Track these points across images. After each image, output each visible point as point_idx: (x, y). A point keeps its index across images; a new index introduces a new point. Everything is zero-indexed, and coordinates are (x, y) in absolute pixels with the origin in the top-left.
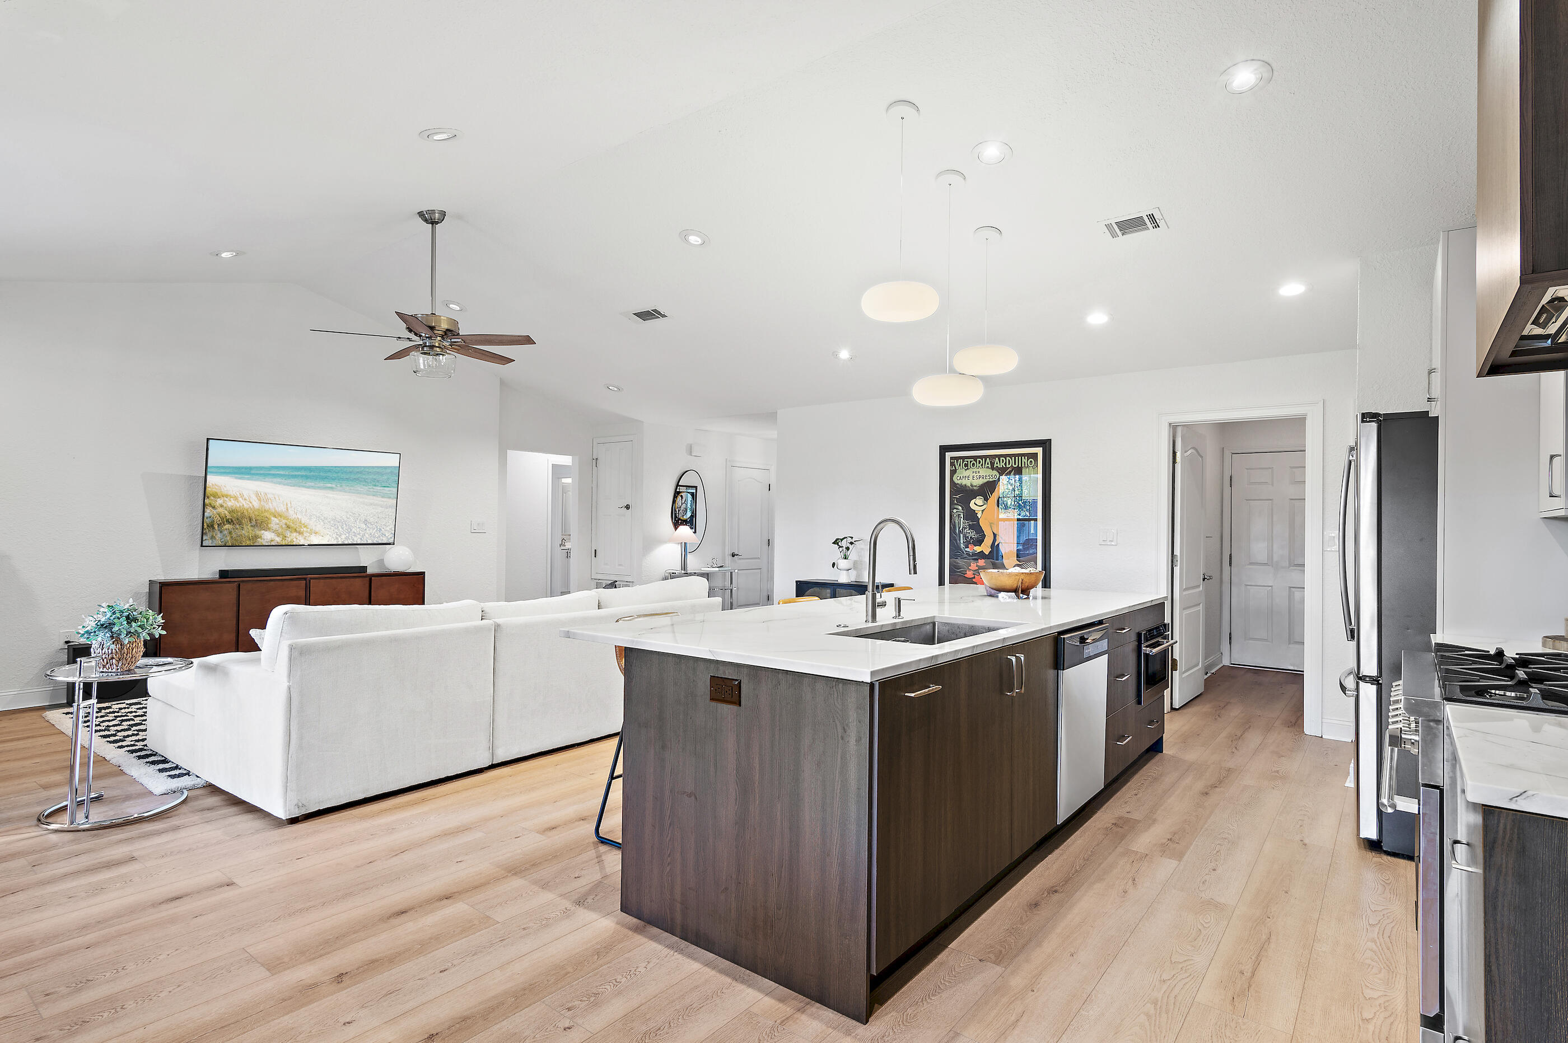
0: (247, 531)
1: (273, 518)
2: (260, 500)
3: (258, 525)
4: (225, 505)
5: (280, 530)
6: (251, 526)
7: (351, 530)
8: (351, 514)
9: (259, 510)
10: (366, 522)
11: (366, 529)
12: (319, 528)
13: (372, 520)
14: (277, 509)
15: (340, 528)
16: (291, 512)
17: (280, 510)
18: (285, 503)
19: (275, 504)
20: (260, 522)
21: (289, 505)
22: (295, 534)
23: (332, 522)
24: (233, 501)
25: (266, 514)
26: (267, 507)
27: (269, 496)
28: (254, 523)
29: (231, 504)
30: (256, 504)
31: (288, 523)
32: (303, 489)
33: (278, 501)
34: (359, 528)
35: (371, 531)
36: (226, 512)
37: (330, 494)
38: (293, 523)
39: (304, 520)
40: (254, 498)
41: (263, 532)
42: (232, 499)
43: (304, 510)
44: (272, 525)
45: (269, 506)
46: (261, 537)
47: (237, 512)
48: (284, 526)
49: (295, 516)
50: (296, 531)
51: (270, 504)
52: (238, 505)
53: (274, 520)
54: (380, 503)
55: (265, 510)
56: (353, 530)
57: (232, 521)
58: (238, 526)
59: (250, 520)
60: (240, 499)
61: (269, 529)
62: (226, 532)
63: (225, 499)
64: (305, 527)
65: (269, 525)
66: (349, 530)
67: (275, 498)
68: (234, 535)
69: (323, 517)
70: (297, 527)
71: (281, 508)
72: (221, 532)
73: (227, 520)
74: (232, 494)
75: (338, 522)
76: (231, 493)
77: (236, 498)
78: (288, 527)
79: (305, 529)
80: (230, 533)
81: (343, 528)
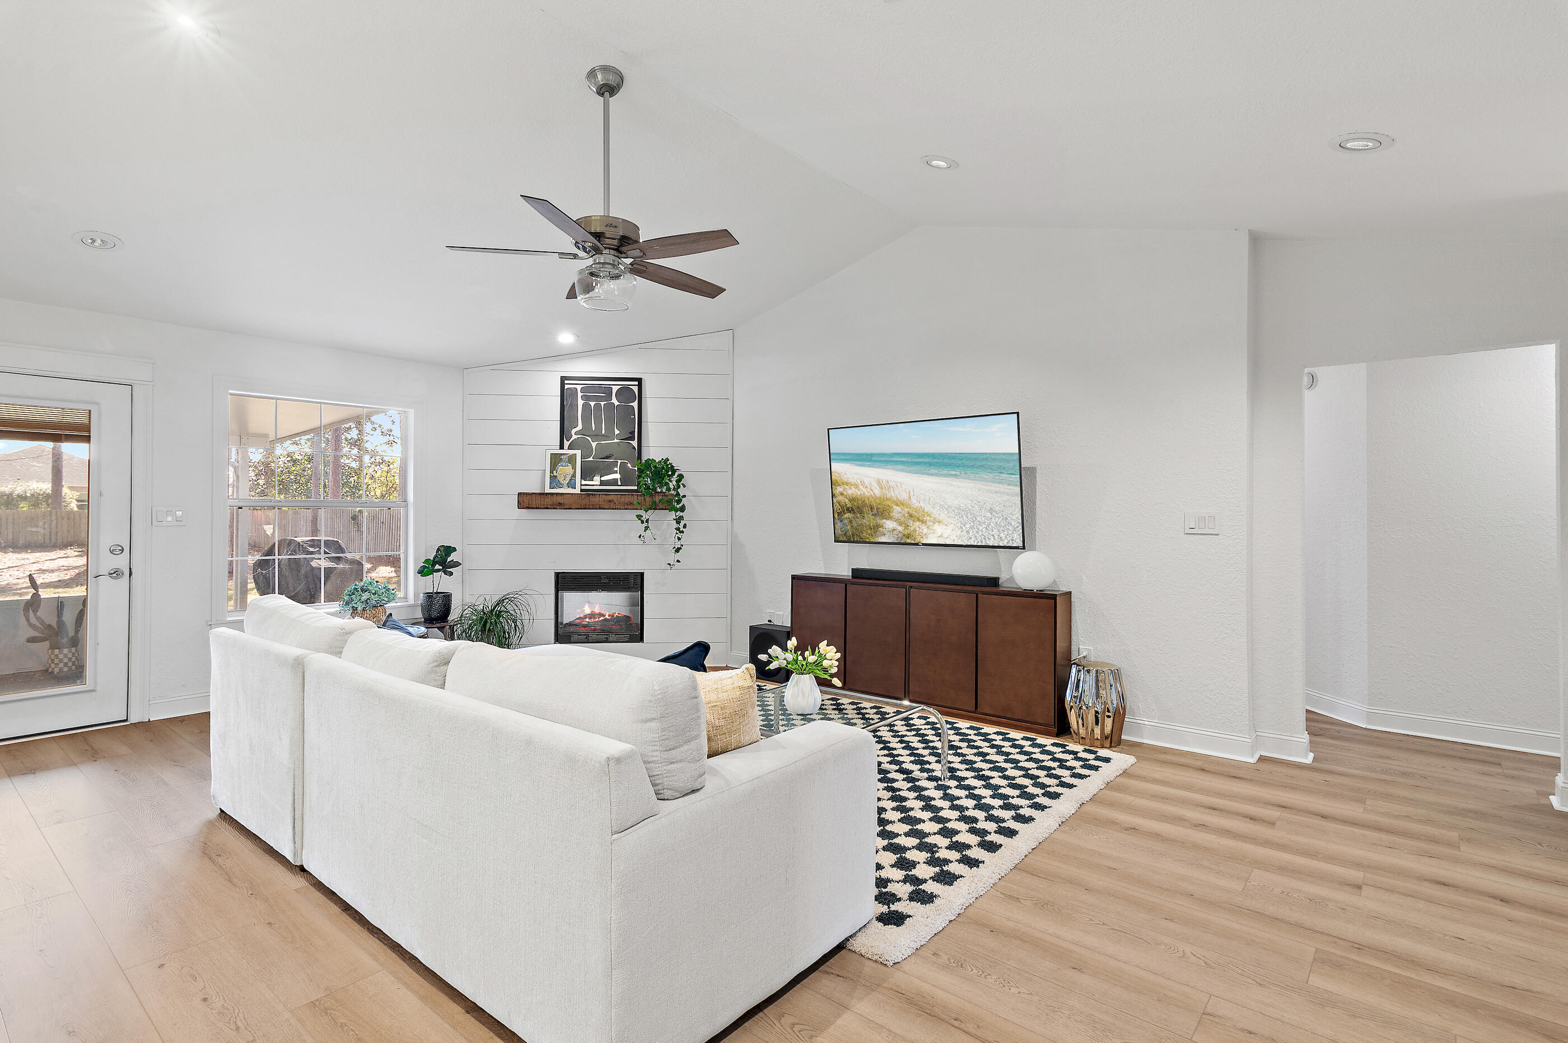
0: (868, 520)
1: (895, 507)
2: (881, 488)
3: (880, 514)
4: (845, 493)
5: (902, 519)
6: (873, 515)
7: (976, 519)
8: (976, 502)
9: (880, 498)
10: (991, 510)
11: (991, 518)
12: (943, 516)
13: (997, 508)
14: (899, 497)
15: (964, 516)
16: (914, 500)
17: (902, 498)
18: (908, 491)
19: (896, 492)
20: (881, 510)
21: (912, 493)
22: (917, 523)
23: (956, 511)
24: (854, 489)
25: (888, 503)
26: (889, 495)
27: (891, 484)
28: (875, 511)
29: (851, 491)
30: (877, 492)
31: (910, 511)
32: (927, 476)
33: (900, 489)
34: (984, 516)
35: (997, 520)
36: (847, 501)
37: (955, 482)
38: (916, 512)
39: (928, 508)
40: (875, 485)
41: (885, 520)
42: (852, 487)
43: (927, 499)
44: (894, 514)
45: (892, 494)
46: (883, 526)
47: (858, 500)
48: (906, 515)
49: (917, 504)
50: (919, 520)
51: (892, 492)
52: (859, 493)
53: (897, 509)
54: (1007, 490)
55: (887, 498)
56: (978, 519)
57: (853, 510)
58: (858, 515)
59: (872, 508)
60: (861, 487)
61: (891, 518)
62: (846, 521)
63: (845, 486)
64: (929, 515)
65: (891, 514)
66: (974, 519)
67: (897, 486)
68: (855, 525)
69: (946, 506)
70: (920, 516)
71: (903, 496)
72: (841, 521)
73: (848, 509)
74: (853, 482)
75: (963, 511)
76: (851, 480)
77: (856, 486)
78: (911, 516)
79: (928, 518)
80: (851, 522)
81: (967, 517)
